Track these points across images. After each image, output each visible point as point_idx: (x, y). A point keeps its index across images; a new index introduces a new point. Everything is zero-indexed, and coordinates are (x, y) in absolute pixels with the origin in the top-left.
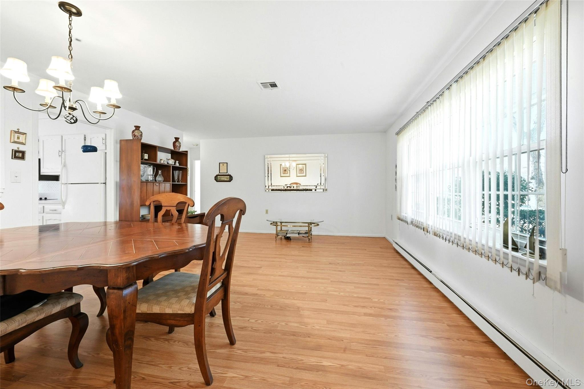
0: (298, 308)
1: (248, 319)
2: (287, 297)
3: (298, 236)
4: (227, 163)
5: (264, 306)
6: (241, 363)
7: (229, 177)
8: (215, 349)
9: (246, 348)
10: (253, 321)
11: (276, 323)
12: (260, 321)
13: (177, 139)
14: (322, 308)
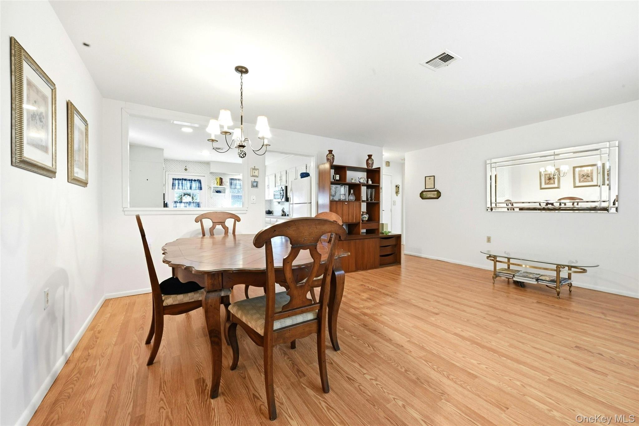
0: (443, 393)
1: (365, 371)
2: (439, 369)
3: (535, 283)
4: (434, 176)
5: (398, 366)
6: (314, 418)
7: (436, 192)
8: (307, 387)
9: (332, 405)
10: (368, 377)
11: (391, 397)
12: (374, 383)
13: (370, 156)
14: (486, 416)
